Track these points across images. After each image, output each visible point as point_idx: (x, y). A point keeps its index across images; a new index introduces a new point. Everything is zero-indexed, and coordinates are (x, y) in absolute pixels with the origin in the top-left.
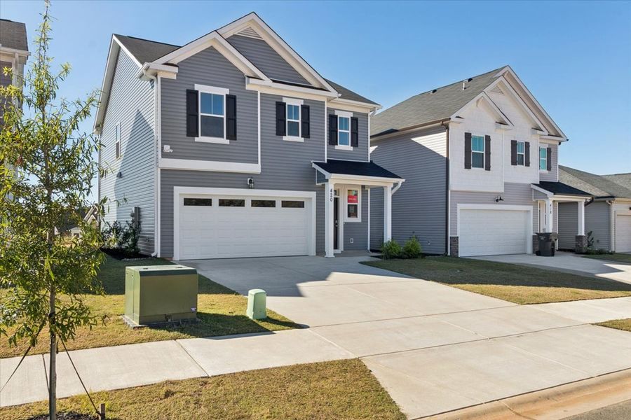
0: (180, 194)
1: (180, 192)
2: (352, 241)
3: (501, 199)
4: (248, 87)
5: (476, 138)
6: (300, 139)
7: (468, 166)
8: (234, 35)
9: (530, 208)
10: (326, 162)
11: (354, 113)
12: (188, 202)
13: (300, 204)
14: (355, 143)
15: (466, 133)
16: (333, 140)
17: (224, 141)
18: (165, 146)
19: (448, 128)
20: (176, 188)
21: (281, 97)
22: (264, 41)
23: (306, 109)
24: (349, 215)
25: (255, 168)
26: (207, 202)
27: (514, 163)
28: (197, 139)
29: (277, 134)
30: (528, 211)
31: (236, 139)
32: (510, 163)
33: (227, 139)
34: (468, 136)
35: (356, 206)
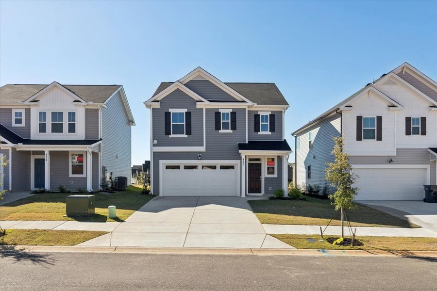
0: (163, 164)
1: (163, 163)
2: (270, 188)
3: (391, 161)
4: (197, 107)
5: (366, 119)
6: (230, 131)
7: (359, 138)
8: (191, 81)
9: (428, 167)
10: (247, 142)
11: (272, 111)
12: (168, 167)
13: (232, 167)
14: (272, 129)
15: (357, 117)
16: (257, 129)
17: (185, 136)
18: (154, 141)
19: (341, 115)
20: (160, 161)
21: (218, 109)
22: (208, 81)
23: (233, 114)
24: (269, 173)
25: (203, 149)
26: (178, 167)
27: (408, 133)
28: (170, 136)
29: (216, 130)
30: (426, 169)
31: (191, 134)
32: (405, 134)
33: (186, 134)
34: (359, 119)
35: (273, 168)
